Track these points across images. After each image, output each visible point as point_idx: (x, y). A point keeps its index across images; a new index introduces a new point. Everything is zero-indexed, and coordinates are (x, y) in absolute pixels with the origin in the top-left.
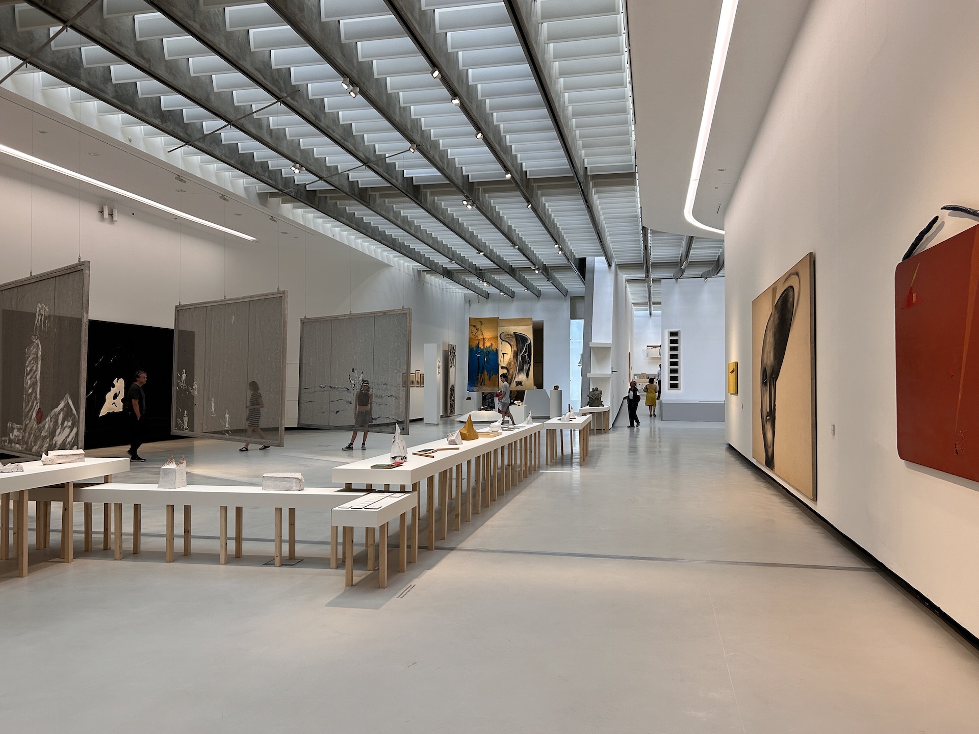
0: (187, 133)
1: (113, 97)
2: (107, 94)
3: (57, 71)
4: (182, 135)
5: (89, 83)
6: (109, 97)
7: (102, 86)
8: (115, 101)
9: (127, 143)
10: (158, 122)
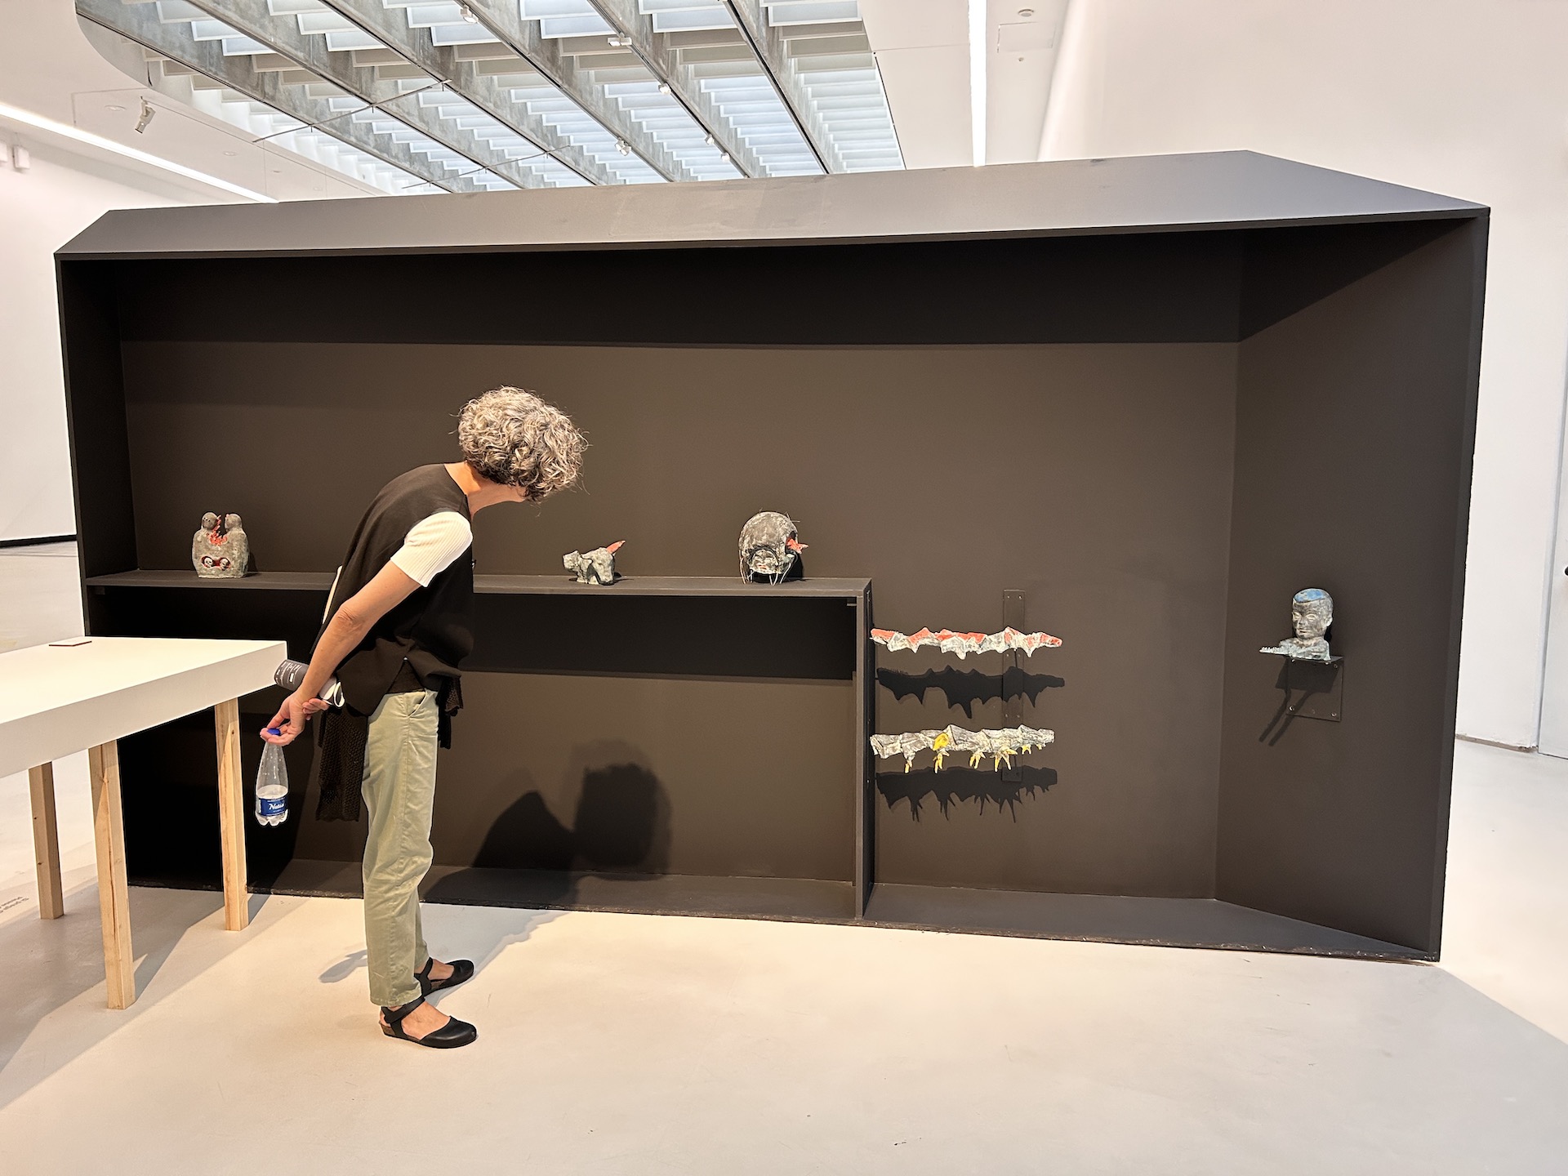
0: (430, 172)
1: (374, 148)
2: (369, 145)
3: (334, 131)
4: (426, 174)
5: (356, 138)
6: (370, 148)
7: (365, 139)
8: (375, 151)
9: (361, 179)
10: (406, 165)
